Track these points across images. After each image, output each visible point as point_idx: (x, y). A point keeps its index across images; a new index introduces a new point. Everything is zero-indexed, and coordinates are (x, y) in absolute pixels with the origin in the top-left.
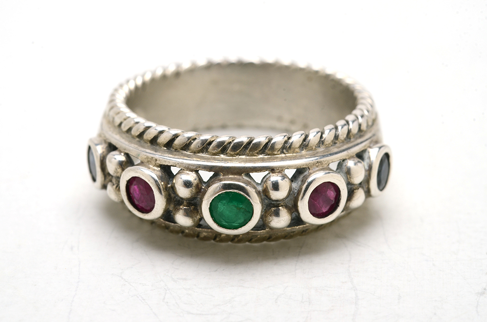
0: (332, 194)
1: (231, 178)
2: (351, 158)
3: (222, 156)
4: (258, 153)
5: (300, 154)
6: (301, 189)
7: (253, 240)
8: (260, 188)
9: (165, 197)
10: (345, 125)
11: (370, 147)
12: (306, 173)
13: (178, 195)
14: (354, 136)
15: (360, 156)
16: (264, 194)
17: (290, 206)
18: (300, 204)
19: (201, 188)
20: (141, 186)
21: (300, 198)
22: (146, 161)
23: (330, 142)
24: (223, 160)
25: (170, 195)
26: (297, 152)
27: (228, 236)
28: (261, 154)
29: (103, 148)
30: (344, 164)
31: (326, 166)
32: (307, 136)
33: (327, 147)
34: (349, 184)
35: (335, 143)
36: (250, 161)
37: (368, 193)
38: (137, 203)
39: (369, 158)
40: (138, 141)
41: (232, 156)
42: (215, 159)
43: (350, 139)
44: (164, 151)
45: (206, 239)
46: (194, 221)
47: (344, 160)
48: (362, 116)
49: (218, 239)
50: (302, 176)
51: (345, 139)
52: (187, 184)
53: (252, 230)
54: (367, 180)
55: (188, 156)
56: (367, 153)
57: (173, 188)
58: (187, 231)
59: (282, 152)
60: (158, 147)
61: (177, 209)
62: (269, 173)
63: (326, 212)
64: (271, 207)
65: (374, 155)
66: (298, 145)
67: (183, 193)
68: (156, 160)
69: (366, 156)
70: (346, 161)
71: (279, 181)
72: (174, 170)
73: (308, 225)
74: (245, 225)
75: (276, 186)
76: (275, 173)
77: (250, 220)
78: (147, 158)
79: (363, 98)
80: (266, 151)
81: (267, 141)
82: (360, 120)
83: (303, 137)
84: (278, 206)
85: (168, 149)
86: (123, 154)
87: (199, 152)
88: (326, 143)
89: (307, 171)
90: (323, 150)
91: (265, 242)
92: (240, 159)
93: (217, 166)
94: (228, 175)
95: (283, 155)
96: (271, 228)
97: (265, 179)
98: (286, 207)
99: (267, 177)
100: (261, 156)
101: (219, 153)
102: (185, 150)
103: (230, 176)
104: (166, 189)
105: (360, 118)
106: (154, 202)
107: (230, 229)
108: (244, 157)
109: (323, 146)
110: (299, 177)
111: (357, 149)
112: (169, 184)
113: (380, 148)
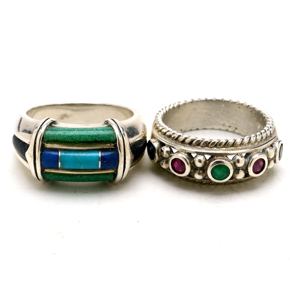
0: (262, 163)
1: (220, 158)
2: (268, 147)
3: (215, 148)
4: (230, 147)
5: (248, 146)
6: (250, 162)
7: (226, 184)
8: (232, 162)
9: (190, 166)
10: (265, 132)
11: (275, 142)
12: (251, 155)
13: (196, 166)
14: (268, 137)
15: (272, 146)
16: (234, 165)
17: (244, 169)
18: (249, 168)
19: (207, 163)
20: (179, 162)
21: (249, 165)
22: (181, 151)
23: (260, 140)
24: (215, 150)
25: (192, 166)
26: (247, 146)
27: (215, 183)
28: (232, 147)
29: (158, 145)
30: (266, 150)
31: (259, 151)
32: (250, 138)
33: (259, 143)
34: (268, 158)
35: (261, 141)
36: (227, 150)
37: (275, 162)
38: (176, 169)
39: (275, 146)
40: (175, 142)
41: (219, 148)
42: (212, 150)
43: (267, 138)
44: (188, 146)
45: (205, 184)
46: (203, 177)
47: (266, 148)
48: (271, 128)
49: (211, 184)
50: (249, 156)
51: (265, 139)
52: (200, 161)
53: (229, 180)
54: (275, 156)
55: (200, 148)
56: (274, 144)
57: (194, 163)
58: (197, 181)
59: (240, 146)
60: (185, 145)
61: (195, 172)
62: (236, 155)
63: (259, 171)
64: (237, 170)
65: (277, 145)
66: (247, 143)
67: (199, 165)
68: (186, 151)
69: (274, 145)
70: (266, 149)
71: (240, 159)
72: (194, 155)
73: (250, 177)
74: (226, 178)
75: (238, 161)
76: (238, 155)
77: (228, 176)
78: (181, 149)
79: (268, 118)
80: (234, 146)
81: (234, 141)
82: (270, 129)
83: (249, 139)
84: (239, 170)
85: (190, 145)
86: (168, 148)
87: (204, 147)
88: (258, 141)
89: (252, 154)
90: (257, 144)
91: (231, 185)
92: (223, 149)
93: (213, 153)
94: (218, 157)
95: (241, 147)
96: (236, 179)
97: (234, 158)
98: (243, 170)
99: (235, 157)
100: (232, 148)
101: (213, 147)
102: (198, 146)
103: (219, 157)
104: (191, 163)
105: (270, 128)
106: (185, 169)
107: (219, 180)
108: (224, 148)
109: (257, 142)
110: (248, 157)
111: (270, 143)
112: (191, 161)
113: (279, 142)
